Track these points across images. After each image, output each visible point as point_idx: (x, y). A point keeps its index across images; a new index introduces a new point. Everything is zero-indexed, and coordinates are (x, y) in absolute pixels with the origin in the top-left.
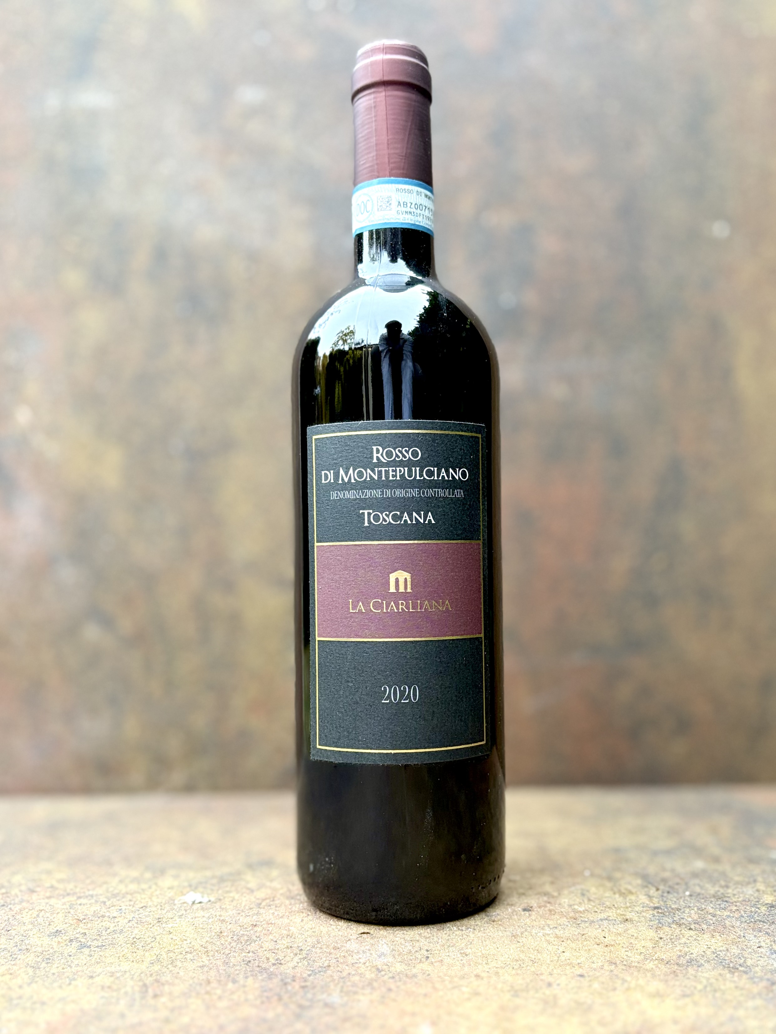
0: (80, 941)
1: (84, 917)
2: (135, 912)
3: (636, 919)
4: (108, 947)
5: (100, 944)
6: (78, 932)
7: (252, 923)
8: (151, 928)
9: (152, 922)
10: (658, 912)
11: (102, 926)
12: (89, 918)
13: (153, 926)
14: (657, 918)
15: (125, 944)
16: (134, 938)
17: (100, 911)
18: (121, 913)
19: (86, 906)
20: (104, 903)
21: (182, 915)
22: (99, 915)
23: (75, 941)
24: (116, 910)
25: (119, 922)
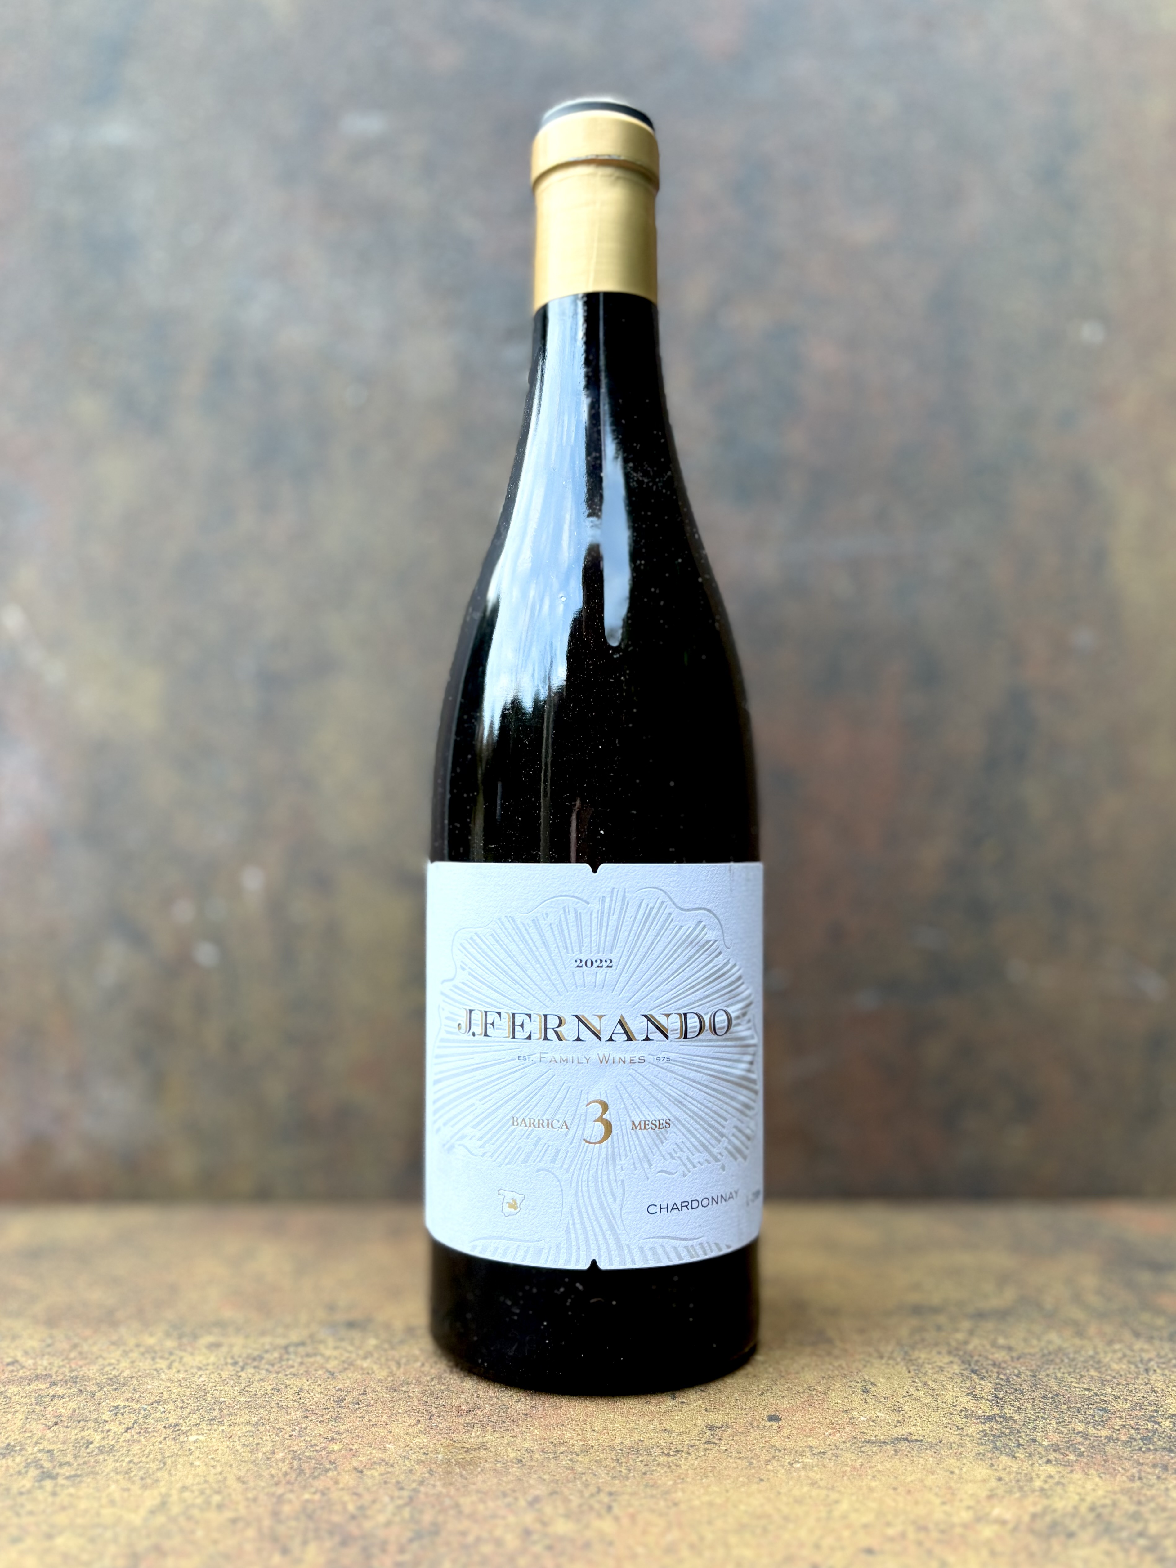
0: (42, 1467)
1: (55, 1420)
2: (139, 1413)
4: (85, 1479)
5: (73, 1473)
6: (42, 1448)
11: (83, 1438)
13: (165, 1438)
15: (112, 1474)
16: (130, 1462)
18: (117, 1413)
20: (93, 1394)
23: (34, 1464)
25: (109, 1431)
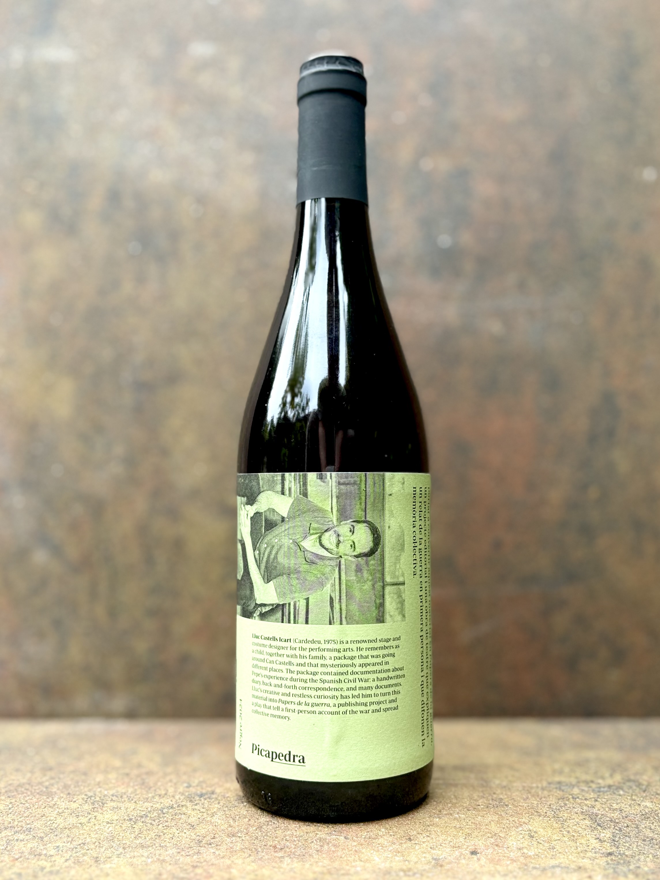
3: (590, 866)
7: (191, 864)
8: (88, 868)
9: (90, 861)
10: (612, 860)
12: (25, 856)
14: (612, 866)
17: (38, 848)
19: (23, 843)
21: (121, 853)
22: (36, 854)
24: (54, 847)
